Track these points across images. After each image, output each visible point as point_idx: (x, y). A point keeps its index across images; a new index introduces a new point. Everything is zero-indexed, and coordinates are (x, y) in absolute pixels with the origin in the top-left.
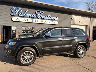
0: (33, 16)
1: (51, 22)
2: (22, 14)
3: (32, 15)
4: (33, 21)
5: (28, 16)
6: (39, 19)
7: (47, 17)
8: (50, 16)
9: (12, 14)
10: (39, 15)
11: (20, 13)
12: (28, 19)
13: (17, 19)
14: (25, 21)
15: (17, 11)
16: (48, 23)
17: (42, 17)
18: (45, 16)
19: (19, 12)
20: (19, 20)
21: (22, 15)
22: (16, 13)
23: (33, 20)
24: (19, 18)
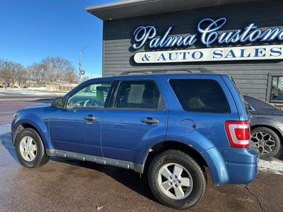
0: (185, 40)
1: (257, 50)
2: (157, 40)
3: (183, 39)
4: (184, 58)
5: (173, 44)
6: (204, 46)
7: (241, 34)
8: (252, 30)
9: (135, 46)
10: (208, 34)
11: (151, 40)
12: (170, 54)
13: (145, 59)
14: (164, 59)
15: (145, 37)
16: (242, 56)
17: (217, 40)
18: (231, 34)
19: (150, 38)
20: (147, 60)
21: (155, 44)
22: (142, 41)
23: (187, 54)
24: (149, 54)
